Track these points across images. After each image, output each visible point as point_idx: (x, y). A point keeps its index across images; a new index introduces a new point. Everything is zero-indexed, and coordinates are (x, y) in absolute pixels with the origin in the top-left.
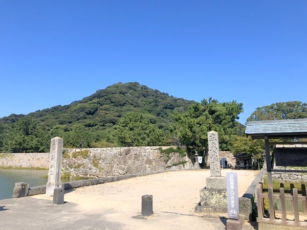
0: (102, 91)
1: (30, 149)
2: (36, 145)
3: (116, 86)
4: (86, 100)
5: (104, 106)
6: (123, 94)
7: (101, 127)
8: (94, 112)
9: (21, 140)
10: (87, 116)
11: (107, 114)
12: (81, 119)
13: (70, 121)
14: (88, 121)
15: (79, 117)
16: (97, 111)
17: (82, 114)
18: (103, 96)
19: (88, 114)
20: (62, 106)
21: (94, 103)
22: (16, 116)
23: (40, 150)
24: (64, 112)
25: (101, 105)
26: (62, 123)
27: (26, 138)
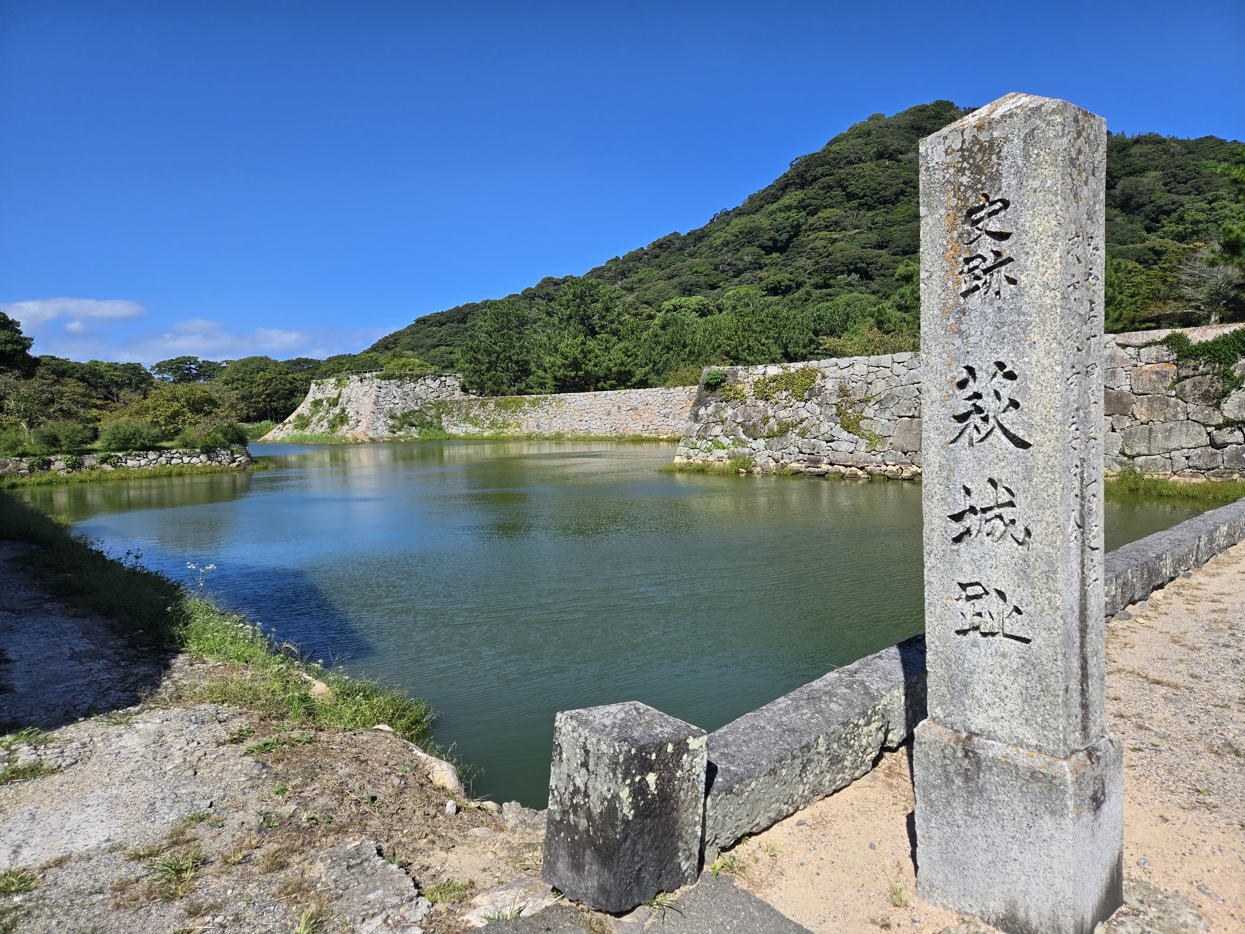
0: (811, 161)
1: (606, 378)
2: (622, 364)
3: (862, 133)
4: (757, 203)
5: (824, 214)
6: (891, 157)
7: (817, 293)
8: (789, 241)
9: (576, 352)
10: (766, 260)
11: (834, 241)
12: (745, 270)
13: (713, 280)
14: (771, 276)
15: (741, 265)
16: (796, 235)
17: (748, 254)
18: (815, 179)
19: (768, 251)
20: (684, 233)
21: (788, 208)
22: (556, 283)
23: (634, 380)
24: (691, 255)
25: (813, 213)
26: (687, 291)
27: (591, 343)
